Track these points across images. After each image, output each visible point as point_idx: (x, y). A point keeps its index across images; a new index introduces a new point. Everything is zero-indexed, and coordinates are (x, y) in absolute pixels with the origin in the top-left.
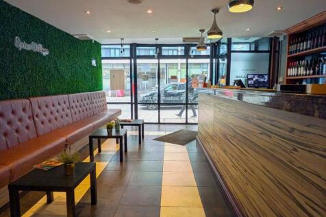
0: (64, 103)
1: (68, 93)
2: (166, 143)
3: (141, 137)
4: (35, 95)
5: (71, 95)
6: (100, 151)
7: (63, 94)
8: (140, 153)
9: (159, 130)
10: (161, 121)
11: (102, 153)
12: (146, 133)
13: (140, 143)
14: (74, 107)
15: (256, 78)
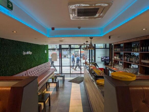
0: (36, 69)
1: (37, 66)
2: (73, 83)
3: (64, 80)
4: (28, 69)
5: (38, 66)
6: (49, 87)
7: (36, 66)
8: (63, 87)
9: (70, 77)
10: (71, 73)
11: (50, 88)
12: (65, 78)
13: (63, 83)
14: (40, 70)
15: (105, 58)
